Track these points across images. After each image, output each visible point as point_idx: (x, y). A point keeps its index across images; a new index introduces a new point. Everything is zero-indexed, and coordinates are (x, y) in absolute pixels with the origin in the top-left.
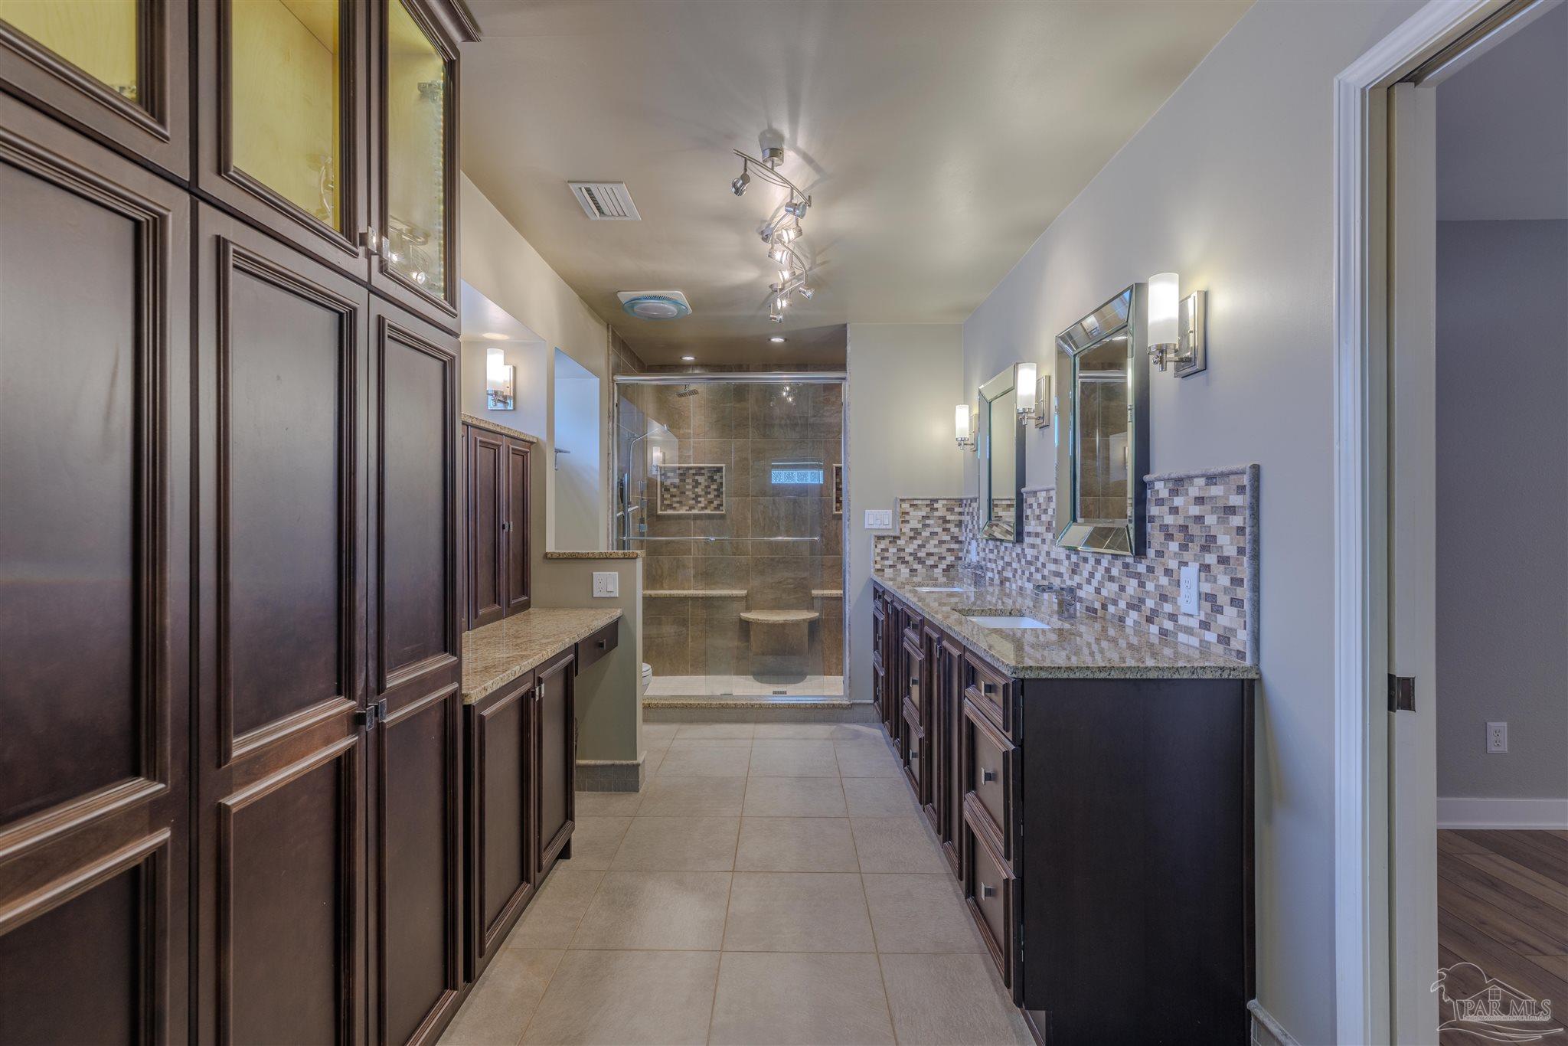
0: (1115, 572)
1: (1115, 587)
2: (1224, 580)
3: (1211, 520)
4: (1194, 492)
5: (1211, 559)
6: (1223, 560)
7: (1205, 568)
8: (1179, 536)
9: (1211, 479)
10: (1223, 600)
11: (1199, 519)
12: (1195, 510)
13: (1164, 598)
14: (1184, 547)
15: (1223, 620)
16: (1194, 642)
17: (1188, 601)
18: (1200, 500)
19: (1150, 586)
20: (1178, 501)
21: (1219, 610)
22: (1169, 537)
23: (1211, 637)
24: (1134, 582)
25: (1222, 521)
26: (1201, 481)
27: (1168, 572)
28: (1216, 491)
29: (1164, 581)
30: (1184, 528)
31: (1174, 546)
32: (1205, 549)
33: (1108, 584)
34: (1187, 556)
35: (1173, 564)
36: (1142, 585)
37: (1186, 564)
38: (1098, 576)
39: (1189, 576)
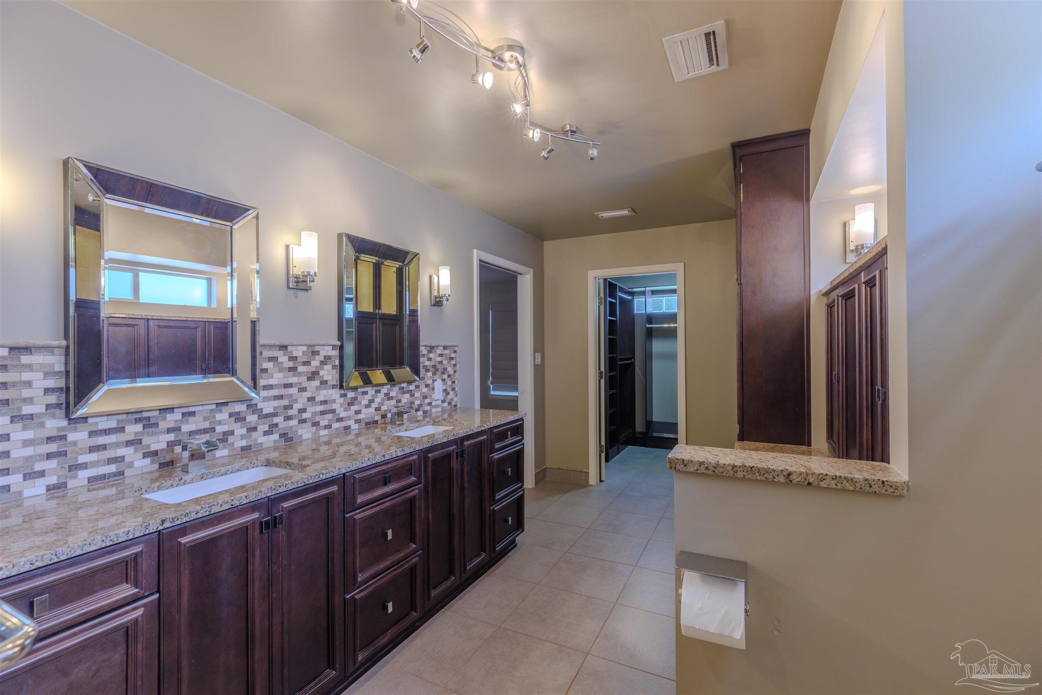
0: (393, 394)
1: (393, 402)
2: (450, 383)
3: (445, 362)
4: (439, 351)
5: (445, 376)
6: (449, 376)
7: (443, 380)
8: (432, 370)
9: (445, 348)
10: (449, 390)
11: (441, 362)
12: (439, 359)
13: (425, 397)
14: (434, 374)
15: (449, 397)
16: (439, 409)
17: (438, 395)
18: (441, 355)
19: (417, 395)
20: (431, 355)
21: (448, 394)
22: (427, 370)
23: (446, 404)
24: (407, 396)
25: (449, 362)
26: (442, 348)
27: (427, 386)
28: (447, 352)
29: (425, 390)
30: (434, 366)
31: (430, 374)
32: (443, 373)
33: (387, 403)
34: (435, 377)
35: (430, 382)
36: (412, 395)
37: (436, 380)
38: (378, 400)
39: (439, 385)
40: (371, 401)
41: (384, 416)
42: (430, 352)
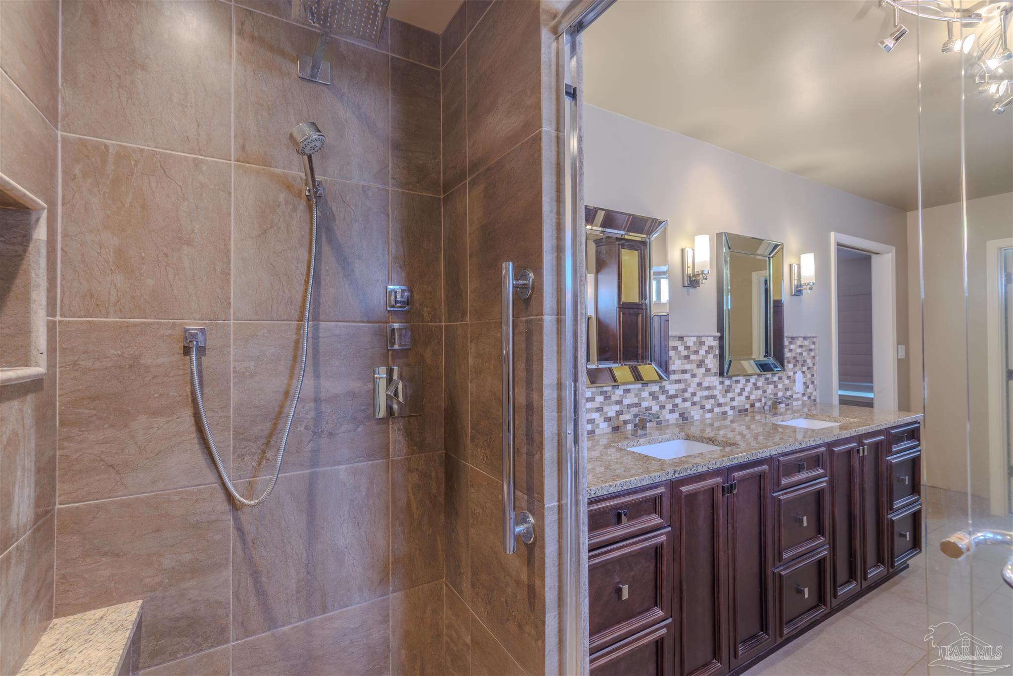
0: (760, 384)
1: (760, 392)
2: (809, 376)
3: (805, 354)
4: (799, 343)
5: (805, 369)
6: (809, 368)
7: (803, 372)
8: (793, 361)
9: (805, 338)
10: (809, 383)
11: (801, 354)
12: (799, 350)
13: (787, 389)
14: (795, 366)
15: (809, 390)
16: (800, 403)
17: (799, 387)
18: (801, 346)
19: (780, 386)
20: (792, 347)
21: (807, 387)
22: (789, 362)
23: (805, 398)
24: (772, 386)
25: (809, 354)
26: (802, 339)
27: (789, 378)
28: (806, 343)
29: (787, 382)
30: (795, 358)
31: (791, 366)
32: (803, 365)
33: (755, 392)
34: (796, 369)
35: (791, 374)
36: (776, 386)
37: (796, 372)
38: (748, 389)
39: (799, 376)
40: (743, 390)
41: (752, 405)
42: (791, 343)
